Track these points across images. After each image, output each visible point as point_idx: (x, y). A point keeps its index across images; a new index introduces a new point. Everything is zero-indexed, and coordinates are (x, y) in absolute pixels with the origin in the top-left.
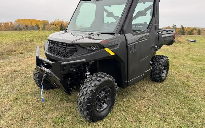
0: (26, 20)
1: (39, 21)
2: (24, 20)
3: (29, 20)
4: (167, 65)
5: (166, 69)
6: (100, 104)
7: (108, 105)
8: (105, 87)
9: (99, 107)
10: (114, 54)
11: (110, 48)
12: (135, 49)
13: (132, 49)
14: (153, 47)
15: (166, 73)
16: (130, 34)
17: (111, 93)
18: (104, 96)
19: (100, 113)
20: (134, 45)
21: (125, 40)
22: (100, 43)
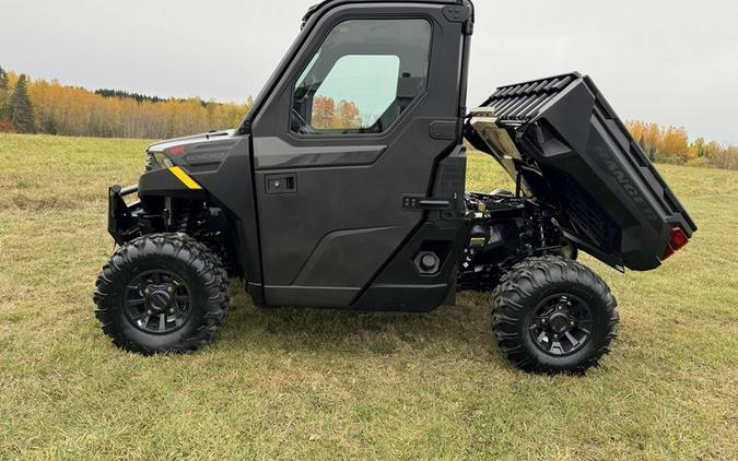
4: (587, 308)
5: (586, 325)
6: (149, 312)
7: (179, 328)
8: (162, 271)
9: (147, 319)
10: (199, 187)
11: (191, 168)
12: (292, 187)
13: (277, 184)
14: (411, 199)
15: (583, 346)
16: (276, 138)
17: (188, 298)
18: (164, 297)
19: (144, 334)
20: (290, 174)
21: (248, 153)
22: (166, 153)
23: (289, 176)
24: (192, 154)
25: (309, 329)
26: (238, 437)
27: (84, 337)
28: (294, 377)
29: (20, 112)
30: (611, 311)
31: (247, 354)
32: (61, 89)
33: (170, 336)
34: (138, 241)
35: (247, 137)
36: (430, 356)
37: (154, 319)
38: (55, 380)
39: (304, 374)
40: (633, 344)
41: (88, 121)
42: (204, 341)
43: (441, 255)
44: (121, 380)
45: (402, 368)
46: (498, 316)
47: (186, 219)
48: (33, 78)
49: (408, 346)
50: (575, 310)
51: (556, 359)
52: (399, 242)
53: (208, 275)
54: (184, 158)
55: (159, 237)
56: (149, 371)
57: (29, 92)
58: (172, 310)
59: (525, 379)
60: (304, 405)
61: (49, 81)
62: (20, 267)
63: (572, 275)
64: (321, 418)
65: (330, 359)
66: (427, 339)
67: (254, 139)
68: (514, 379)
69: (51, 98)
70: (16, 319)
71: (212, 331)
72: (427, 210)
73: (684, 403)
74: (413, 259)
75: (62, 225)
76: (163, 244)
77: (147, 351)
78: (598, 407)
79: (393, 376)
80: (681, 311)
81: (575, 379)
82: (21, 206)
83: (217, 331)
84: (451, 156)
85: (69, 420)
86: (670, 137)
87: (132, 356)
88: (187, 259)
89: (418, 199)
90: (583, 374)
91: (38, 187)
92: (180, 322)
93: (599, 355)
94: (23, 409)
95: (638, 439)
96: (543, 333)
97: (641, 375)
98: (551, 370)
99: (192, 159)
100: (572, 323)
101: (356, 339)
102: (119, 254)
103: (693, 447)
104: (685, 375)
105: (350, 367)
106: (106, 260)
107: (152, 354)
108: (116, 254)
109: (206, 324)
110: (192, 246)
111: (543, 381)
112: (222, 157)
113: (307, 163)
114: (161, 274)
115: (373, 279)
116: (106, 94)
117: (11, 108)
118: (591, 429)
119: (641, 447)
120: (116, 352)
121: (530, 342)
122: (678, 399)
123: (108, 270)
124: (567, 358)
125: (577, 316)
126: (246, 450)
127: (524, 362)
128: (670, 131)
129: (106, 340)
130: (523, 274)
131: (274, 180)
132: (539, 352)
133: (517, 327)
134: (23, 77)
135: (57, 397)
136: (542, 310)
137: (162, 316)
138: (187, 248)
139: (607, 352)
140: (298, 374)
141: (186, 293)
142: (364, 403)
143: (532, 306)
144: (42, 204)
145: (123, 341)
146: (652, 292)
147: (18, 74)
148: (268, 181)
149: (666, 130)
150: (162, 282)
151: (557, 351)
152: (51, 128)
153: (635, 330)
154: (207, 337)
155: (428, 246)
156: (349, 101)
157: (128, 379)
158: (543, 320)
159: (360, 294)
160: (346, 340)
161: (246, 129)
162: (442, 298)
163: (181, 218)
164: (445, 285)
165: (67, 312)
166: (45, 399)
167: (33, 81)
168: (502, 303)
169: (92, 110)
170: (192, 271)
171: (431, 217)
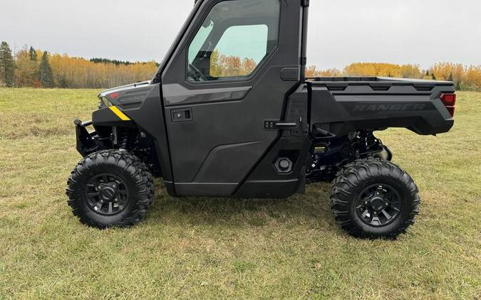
0: (368, 64)
1: (397, 67)
2: (364, 65)
3: (374, 65)
4: (397, 193)
5: (396, 205)
6: (102, 201)
7: (121, 211)
8: (109, 174)
9: (100, 205)
10: (128, 119)
11: (123, 106)
12: (189, 117)
13: (179, 116)
14: (270, 122)
15: (394, 219)
16: (177, 85)
17: (126, 191)
18: (110, 191)
19: (98, 215)
20: (187, 109)
21: (159, 95)
22: (107, 97)
23: (186, 109)
24: (122, 98)
25: (209, 210)
26: (154, 283)
27: (63, 218)
28: (195, 242)
29: (45, 75)
30: (414, 195)
31: (166, 228)
32: (69, 59)
33: (115, 216)
34: (92, 155)
35: (158, 84)
36: (289, 228)
37: (105, 206)
38: (42, 246)
39: (202, 240)
40: (433, 217)
41: (86, 79)
42: (137, 220)
43: (293, 160)
44: (83, 245)
45: (269, 235)
46: (334, 200)
47: (125, 140)
48: (52, 53)
49: (274, 221)
50: (388, 195)
51: (375, 229)
52: (263, 152)
53: (138, 177)
54: (119, 100)
55: (106, 152)
56: (101, 239)
57: (50, 62)
58: (116, 200)
59: (354, 243)
60: (199, 262)
61: (61, 55)
62: (29, 173)
63: (385, 171)
64: (210, 270)
65: (220, 229)
66: (288, 216)
67: (163, 86)
68: (346, 243)
69: (63, 65)
70: (22, 207)
71: (142, 213)
72: (281, 130)
73: (467, 259)
74: (274, 162)
75: (60, 145)
76: (108, 157)
77: (101, 226)
78: (404, 262)
79: (262, 241)
80: (470, 193)
81: (389, 242)
82: (36, 134)
83: (146, 213)
84: (297, 91)
85: (46, 272)
86: (471, 73)
87: (91, 229)
88: (123, 166)
89: (274, 123)
90: (395, 239)
91: (47, 121)
92: (121, 208)
93: (406, 226)
94: (19, 265)
95: (431, 284)
96: (367, 211)
97: (437, 239)
98: (372, 236)
99: (124, 101)
100: (387, 204)
101: (239, 216)
102: (81, 164)
103: (471, 290)
104: (469, 238)
105: (234, 235)
106: (73, 168)
107: (104, 228)
108: (79, 164)
109: (138, 208)
110: (127, 158)
111: (366, 244)
112: (143, 99)
113: (198, 101)
114: (108, 177)
115: (247, 177)
116: (97, 61)
117: (40, 73)
118: (398, 277)
119: (433, 290)
120: (82, 227)
121: (357, 217)
122: (463, 256)
123: (74, 174)
124: (383, 228)
125: (390, 200)
126: (158, 292)
127: (353, 230)
128: (471, 69)
129: (76, 219)
130: (351, 171)
131: (177, 113)
132: (363, 224)
133: (348, 207)
134: (46, 53)
135: (41, 257)
136: (364, 196)
137: (110, 203)
138: (124, 159)
139: (412, 223)
140: (198, 240)
141: (124, 188)
142: (240, 260)
143: (358, 193)
144: (49, 132)
145: (87, 220)
146: (450, 180)
147: (43, 51)
148: (173, 114)
149: (468, 68)
150: (109, 181)
151: (376, 223)
152: (64, 84)
153: (435, 207)
154: (140, 217)
155: (284, 154)
156: (250, 58)
157: (87, 245)
158: (366, 202)
159: (238, 187)
160: (233, 217)
161: (158, 79)
162: (295, 188)
163: (122, 140)
164: (297, 180)
165: (54, 202)
166: (33, 258)
167: (52, 55)
168: (336, 191)
169: (89, 72)
170: (127, 174)
171: (285, 133)
